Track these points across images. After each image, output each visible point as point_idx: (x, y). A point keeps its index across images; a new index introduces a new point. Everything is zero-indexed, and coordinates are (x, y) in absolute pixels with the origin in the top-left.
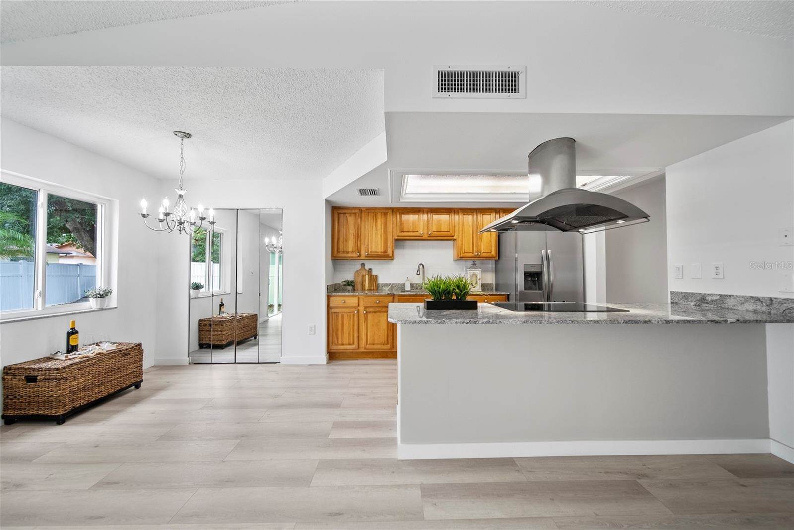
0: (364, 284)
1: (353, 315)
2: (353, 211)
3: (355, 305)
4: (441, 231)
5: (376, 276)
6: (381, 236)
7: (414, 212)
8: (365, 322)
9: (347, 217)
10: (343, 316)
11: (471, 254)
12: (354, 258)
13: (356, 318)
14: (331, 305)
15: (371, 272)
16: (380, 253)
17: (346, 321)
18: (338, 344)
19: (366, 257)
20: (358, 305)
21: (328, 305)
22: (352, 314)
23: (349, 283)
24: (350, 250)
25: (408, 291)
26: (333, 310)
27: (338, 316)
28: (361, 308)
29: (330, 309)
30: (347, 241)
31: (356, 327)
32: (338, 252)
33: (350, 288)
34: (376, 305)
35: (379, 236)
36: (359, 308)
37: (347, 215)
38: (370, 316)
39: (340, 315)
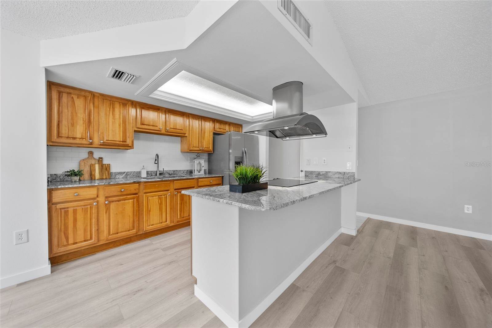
0: (93, 173)
1: (91, 207)
2: (83, 93)
3: (92, 196)
4: (177, 129)
5: (109, 165)
6: (120, 125)
7: (154, 109)
8: (106, 213)
9: (73, 98)
10: (75, 212)
11: (197, 148)
12: (84, 146)
13: (94, 211)
14: (55, 200)
15: (102, 161)
16: (118, 142)
17: (80, 216)
18: (68, 245)
19: (100, 145)
20: (97, 196)
21: (50, 201)
22: (89, 207)
23: (73, 173)
24: (79, 136)
25: (144, 178)
26: (59, 206)
27: (66, 212)
28: (101, 199)
29: (53, 206)
30: (73, 125)
31: (94, 221)
32: (59, 136)
33: (77, 178)
34: (119, 194)
35: (118, 125)
36: (98, 199)
37: (72, 95)
38: (113, 206)
39: (71, 210)
